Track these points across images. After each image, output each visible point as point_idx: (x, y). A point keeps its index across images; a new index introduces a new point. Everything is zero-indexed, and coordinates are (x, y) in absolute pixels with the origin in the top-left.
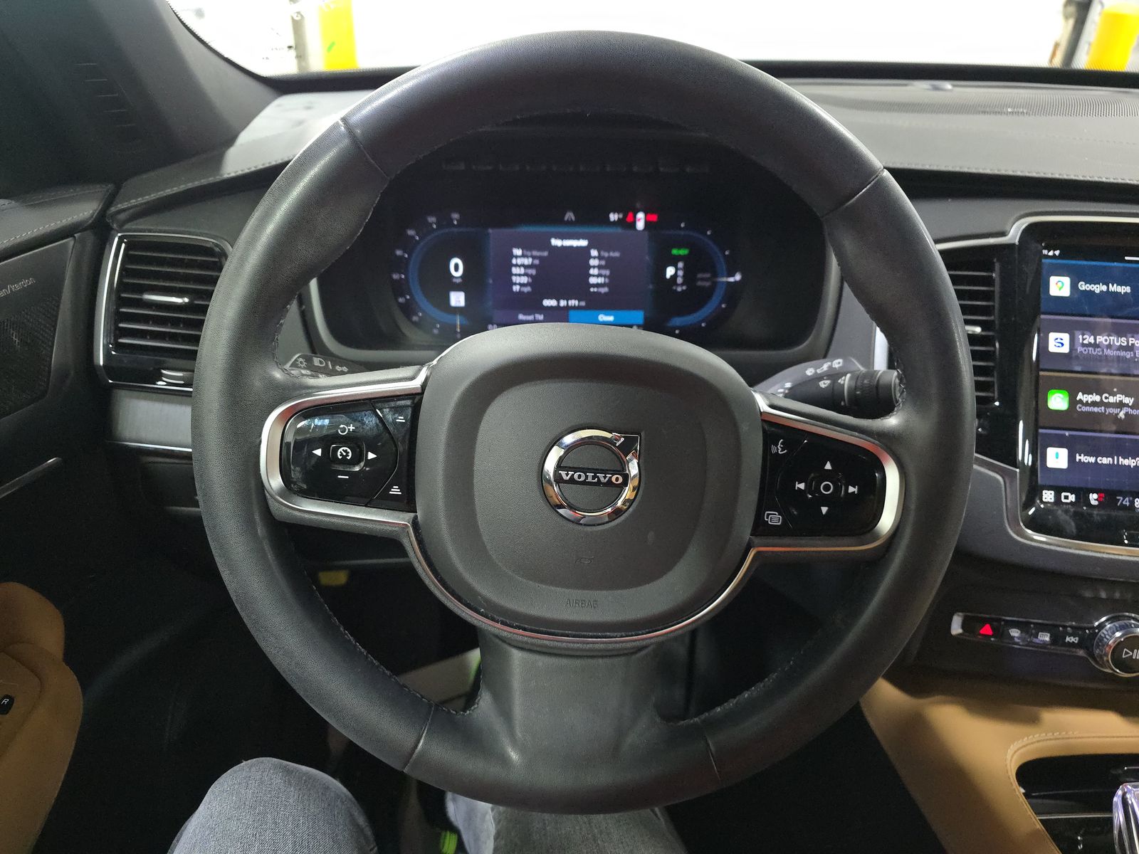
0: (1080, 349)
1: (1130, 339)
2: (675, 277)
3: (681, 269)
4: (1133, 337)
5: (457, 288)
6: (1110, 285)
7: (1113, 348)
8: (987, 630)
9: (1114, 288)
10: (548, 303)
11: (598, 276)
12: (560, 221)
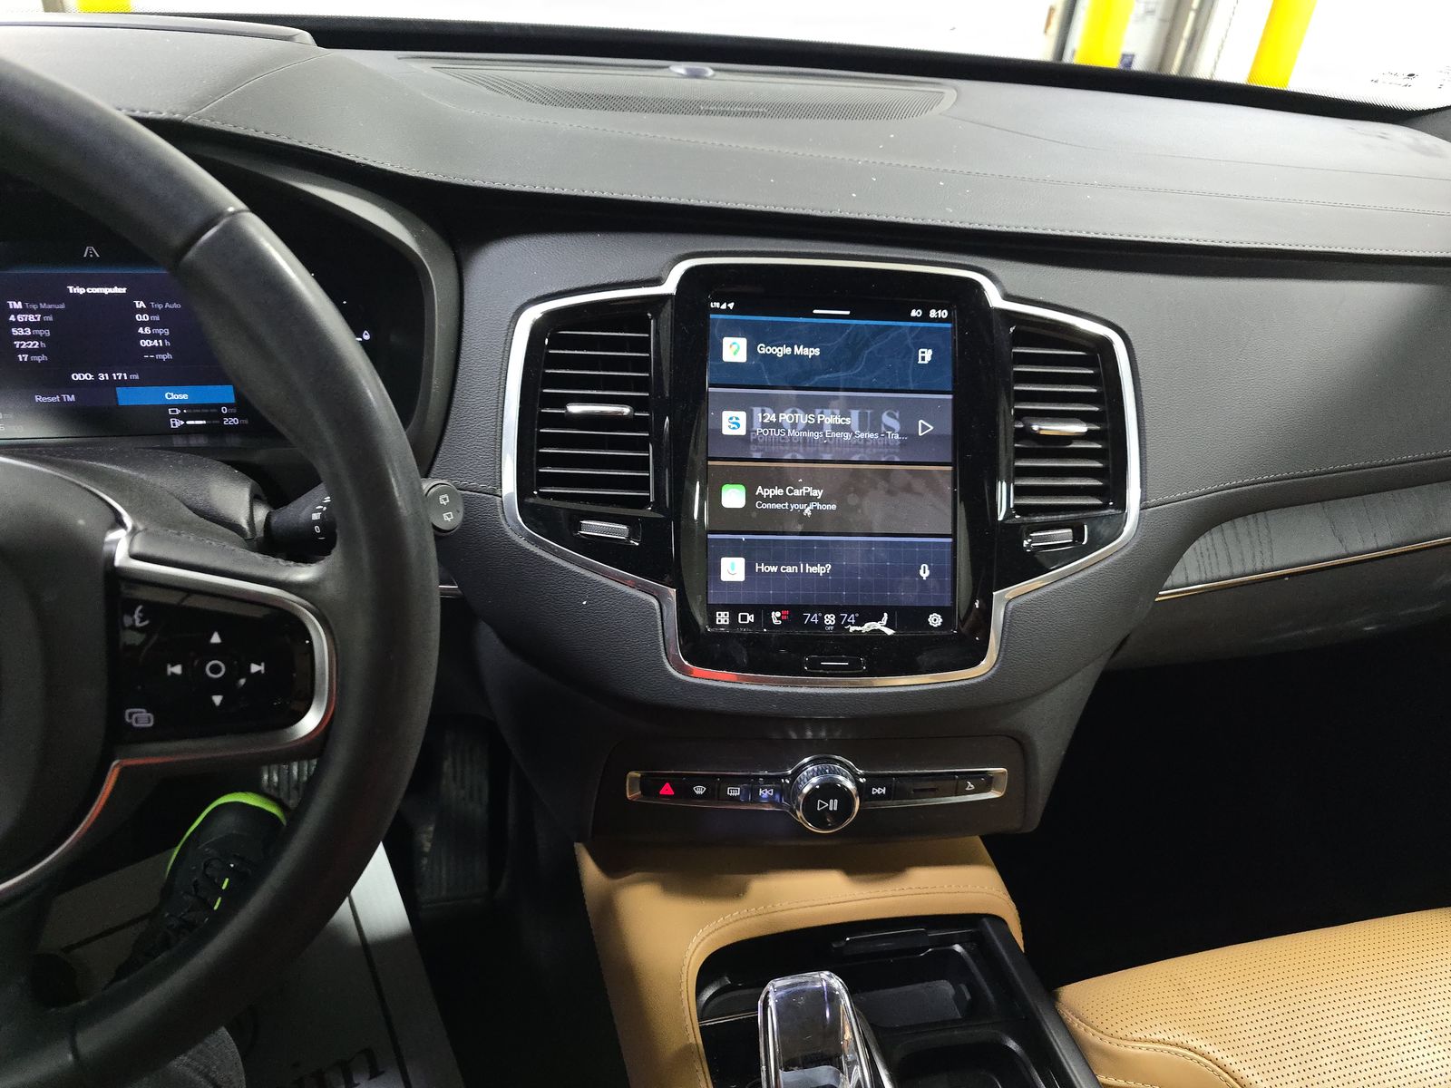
0: (758, 429)
1: (819, 416)
4: (822, 413)
6: (796, 347)
7: (800, 427)
8: (667, 789)
9: (799, 350)
10: (78, 377)
11: (152, 337)
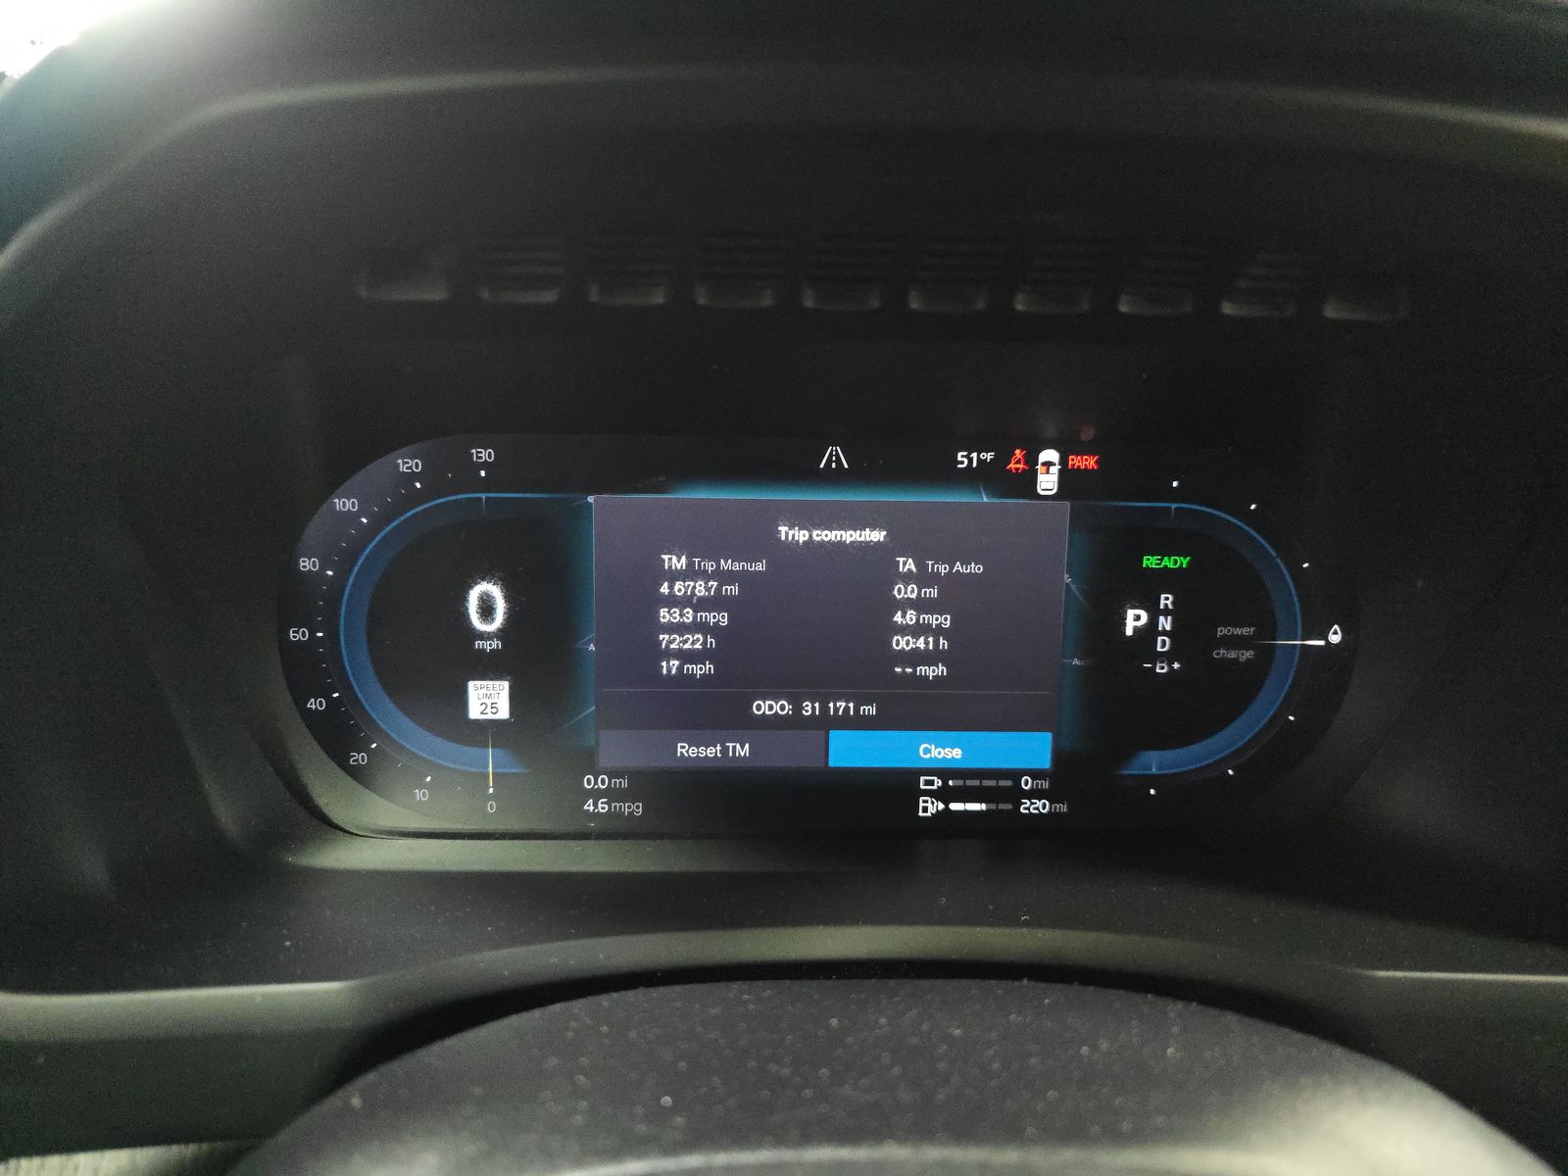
2: (1150, 632)
3: (1166, 612)
5: (488, 667)
10: (764, 707)
11: (918, 630)
12: (807, 473)
